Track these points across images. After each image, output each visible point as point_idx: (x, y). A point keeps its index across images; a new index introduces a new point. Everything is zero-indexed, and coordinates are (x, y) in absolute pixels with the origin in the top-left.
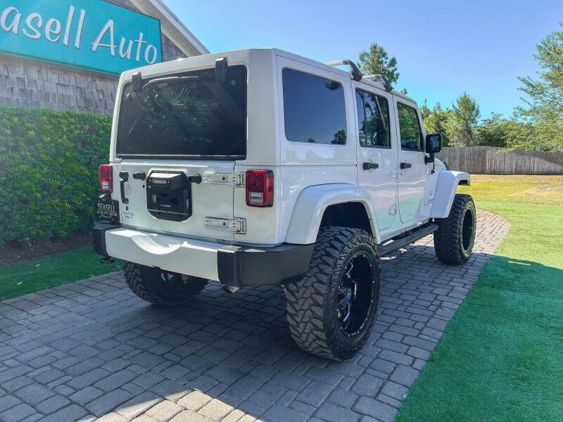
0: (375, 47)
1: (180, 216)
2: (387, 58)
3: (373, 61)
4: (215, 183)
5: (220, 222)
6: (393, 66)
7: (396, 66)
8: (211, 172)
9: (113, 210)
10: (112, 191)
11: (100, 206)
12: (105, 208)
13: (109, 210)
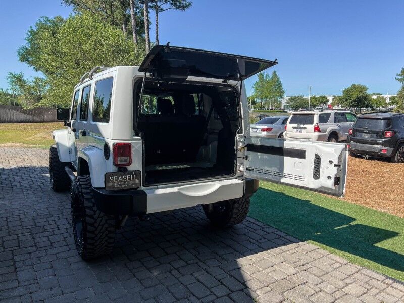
9: (133, 178)
10: (131, 164)
11: (113, 179)
12: (123, 179)
13: (129, 179)
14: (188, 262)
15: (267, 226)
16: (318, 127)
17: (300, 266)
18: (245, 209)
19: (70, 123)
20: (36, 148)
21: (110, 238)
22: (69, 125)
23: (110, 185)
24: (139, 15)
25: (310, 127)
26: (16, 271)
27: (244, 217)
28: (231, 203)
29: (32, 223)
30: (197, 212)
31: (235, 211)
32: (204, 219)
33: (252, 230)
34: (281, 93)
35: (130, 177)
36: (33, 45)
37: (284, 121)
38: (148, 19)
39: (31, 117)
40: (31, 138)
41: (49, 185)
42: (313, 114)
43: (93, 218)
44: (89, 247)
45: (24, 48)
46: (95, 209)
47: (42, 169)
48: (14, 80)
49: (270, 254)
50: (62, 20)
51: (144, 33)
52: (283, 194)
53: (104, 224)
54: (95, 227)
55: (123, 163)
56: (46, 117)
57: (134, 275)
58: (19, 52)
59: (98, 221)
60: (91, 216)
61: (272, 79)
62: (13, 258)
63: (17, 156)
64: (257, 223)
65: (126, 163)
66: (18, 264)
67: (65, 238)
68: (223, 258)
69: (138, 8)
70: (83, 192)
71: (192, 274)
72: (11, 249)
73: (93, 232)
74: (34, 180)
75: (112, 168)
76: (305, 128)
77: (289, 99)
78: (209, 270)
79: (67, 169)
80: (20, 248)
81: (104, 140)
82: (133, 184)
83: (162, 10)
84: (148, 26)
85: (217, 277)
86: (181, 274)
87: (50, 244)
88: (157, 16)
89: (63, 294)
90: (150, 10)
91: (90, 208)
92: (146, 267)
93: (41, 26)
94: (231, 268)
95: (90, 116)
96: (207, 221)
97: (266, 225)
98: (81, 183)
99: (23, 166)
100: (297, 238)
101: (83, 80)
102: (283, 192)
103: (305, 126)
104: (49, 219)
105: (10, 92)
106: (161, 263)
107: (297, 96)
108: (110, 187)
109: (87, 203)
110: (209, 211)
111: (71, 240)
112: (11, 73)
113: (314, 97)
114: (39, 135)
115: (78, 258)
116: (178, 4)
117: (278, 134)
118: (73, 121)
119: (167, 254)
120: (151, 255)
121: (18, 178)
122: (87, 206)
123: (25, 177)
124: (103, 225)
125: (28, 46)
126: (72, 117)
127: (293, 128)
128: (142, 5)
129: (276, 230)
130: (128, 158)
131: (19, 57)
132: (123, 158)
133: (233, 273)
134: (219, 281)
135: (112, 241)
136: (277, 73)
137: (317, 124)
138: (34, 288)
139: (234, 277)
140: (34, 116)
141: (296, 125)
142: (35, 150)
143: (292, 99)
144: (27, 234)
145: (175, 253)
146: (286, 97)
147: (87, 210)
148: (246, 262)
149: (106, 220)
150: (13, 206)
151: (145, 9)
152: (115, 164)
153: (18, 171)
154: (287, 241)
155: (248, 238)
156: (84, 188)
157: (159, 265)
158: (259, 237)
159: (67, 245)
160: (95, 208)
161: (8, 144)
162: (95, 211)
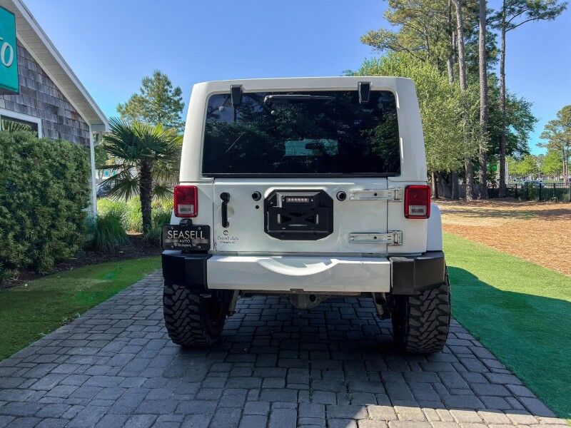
0: (159, 75)
1: (315, 234)
2: (171, 87)
3: (158, 88)
4: (364, 199)
5: (371, 237)
6: (179, 95)
7: (182, 95)
8: (359, 189)
9: (199, 236)
10: (196, 215)
11: (172, 233)
13: (193, 236)
21: (194, 320)
23: (168, 241)
35: (195, 233)
55: (185, 213)
65: (189, 213)
73: (170, 307)
82: (198, 245)
83: (513, 27)
85: (302, 420)
88: (504, 37)
94: (341, 416)
97: (508, 368)
100: (551, 408)
108: (168, 245)
130: (192, 206)
149: (188, 294)
152: (175, 214)
155: (437, 379)
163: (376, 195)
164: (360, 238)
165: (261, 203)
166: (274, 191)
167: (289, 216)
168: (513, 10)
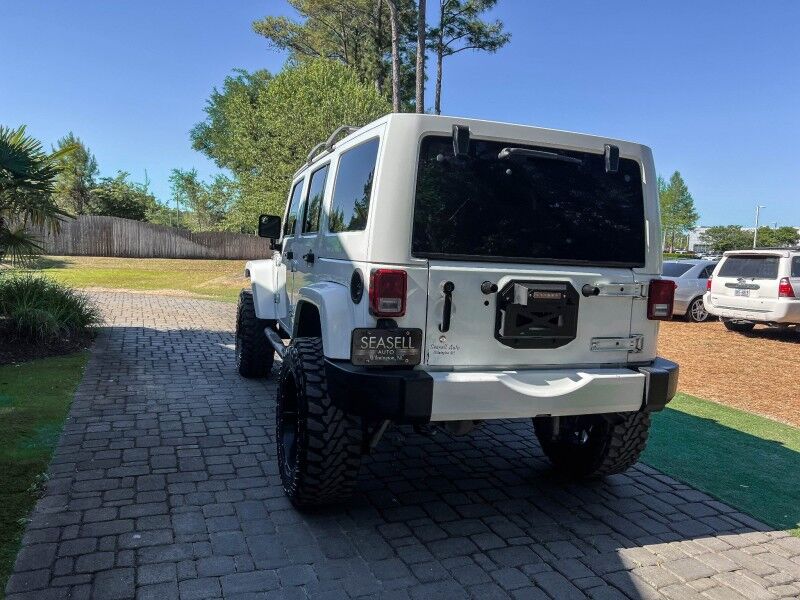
1: (554, 340)
4: (611, 295)
5: (612, 343)
8: (606, 282)
9: (407, 344)
10: (403, 314)
11: (368, 341)
12: (386, 343)
13: (399, 345)
14: (510, 541)
15: (684, 487)
16: (789, 286)
17: (779, 584)
18: (637, 441)
19: (281, 245)
20: (212, 300)
21: (351, 467)
22: (279, 248)
23: (361, 353)
24: (406, 63)
25: (770, 285)
26: (169, 513)
27: (633, 461)
28: (610, 421)
29: (202, 428)
30: (520, 441)
31: (615, 442)
32: (537, 457)
33: (650, 491)
34: (689, 218)
35: (401, 340)
36: (217, 121)
37: (704, 271)
38: (423, 69)
39: (204, 250)
40: (202, 285)
41: (233, 364)
42: (777, 257)
43: (322, 422)
44: (309, 480)
45: (202, 126)
46: (327, 405)
47: (221, 336)
48: (181, 182)
49: (699, 547)
50: (268, 77)
51: (414, 97)
52: (713, 422)
53: (341, 437)
54: (324, 441)
55: (388, 310)
56: (230, 250)
57: (396, 553)
58: (193, 132)
59: (331, 428)
60: (318, 418)
61: (670, 189)
62: (165, 489)
63: (181, 311)
64: (660, 477)
65: (394, 310)
66: (174, 500)
67: (260, 462)
68: (589, 544)
69: (404, 49)
70: (305, 367)
71: (518, 568)
72: (164, 471)
73: (318, 451)
74: (208, 354)
75: (367, 320)
76: (757, 287)
77: (707, 232)
78: (559, 565)
79: (268, 332)
80: (179, 471)
81: (352, 266)
82: (405, 357)
83: (450, 52)
84: (423, 83)
85: (578, 582)
86: (496, 563)
87: (232, 470)
88: (440, 63)
89: (256, 569)
90: (428, 52)
91: (317, 401)
92: (420, 540)
93: (233, 86)
94: (609, 569)
95: (324, 225)
96: (545, 461)
97: (684, 484)
98: (302, 350)
99: (189, 329)
100: (762, 521)
101: (312, 157)
102: (714, 418)
103: (756, 282)
104: (231, 424)
105: (172, 206)
106: (450, 536)
107: (726, 227)
108: (360, 359)
109: (310, 391)
110: (554, 438)
111: (272, 466)
112: (177, 171)
113: (767, 229)
114: (216, 280)
115: (284, 503)
116: (483, 39)
117: (691, 299)
118: (286, 240)
119: (462, 518)
120: (429, 516)
121: (180, 349)
122: (310, 397)
123: (191, 347)
124: (339, 439)
125: (210, 123)
126: (285, 233)
127: (727, 285)
128: (413, 44)
129: (707, 498)
130: (400, 301)
131: (193, 142)
132: (389, 301)
133: (613, 578)
134: (583, 591)
135: (353, 473)
136: (682, 176)
137: (787, 279)
138: (201, 549)
139: (618, 588)
140: (209, 247)
141: (734, 280)
142: (209, 303)
143: (714, 232)
144: (192, 446)
145: (480, 518)
146: (701, 226)
147: (311, 404)
148: (643, 559)
149: (346, 429)
150: (170, 395)
151: (419, 51)
152: (373, 311)
153: (179, 336)
154: (737, 524)
155: (640, 507)
156: (306, 361)
157: (446, 539)
158: (668, 509)
159: (264, 476)
160: (326, 402)
161: (165, 291)
162: (326, 409)
163: (622, 290)
164: (604, 344)
165: (492, 298)
166: (512, 282)
167: (530, 316)
168: (451, 30)
